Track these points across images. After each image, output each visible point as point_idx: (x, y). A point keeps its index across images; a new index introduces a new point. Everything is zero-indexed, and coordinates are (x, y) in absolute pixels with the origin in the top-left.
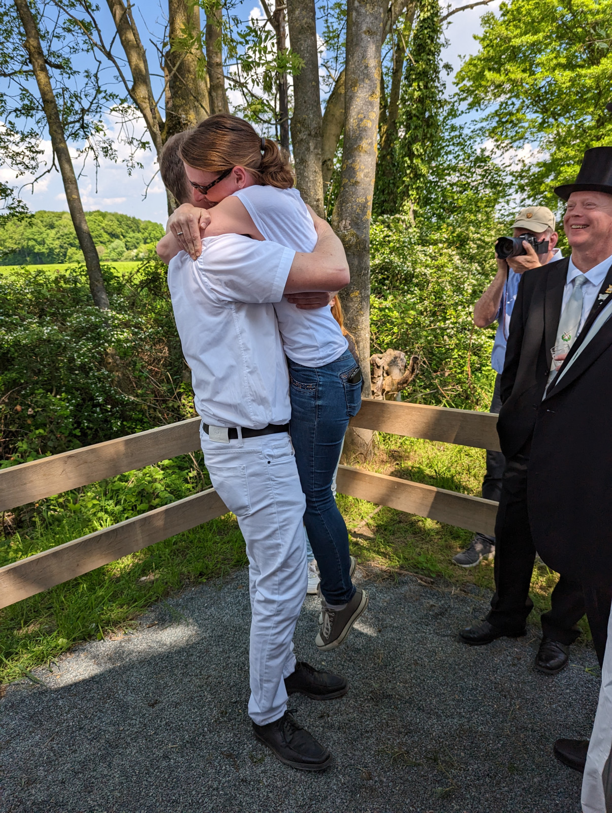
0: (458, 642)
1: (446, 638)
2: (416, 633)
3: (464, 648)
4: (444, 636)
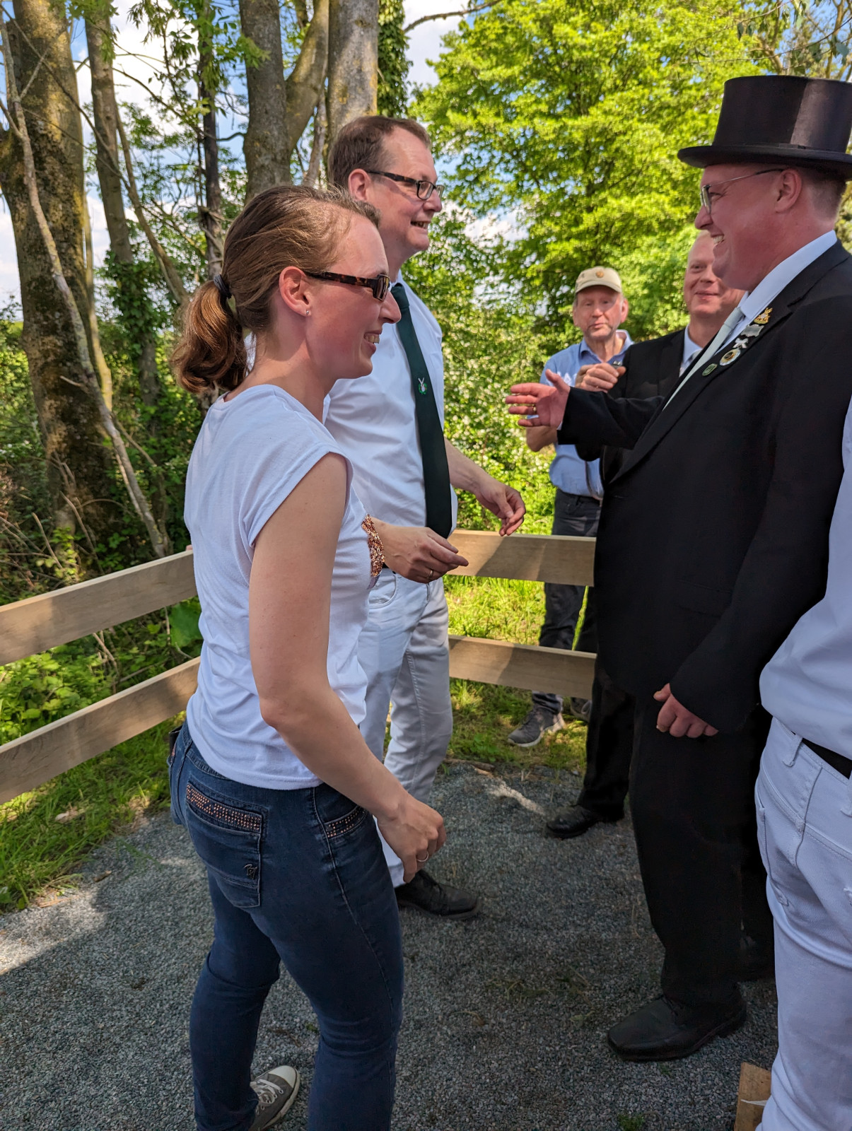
0: (546, 838)
1: (529, 835)
2: (490, 834)
3: (554, 843)
4: (526, 833)
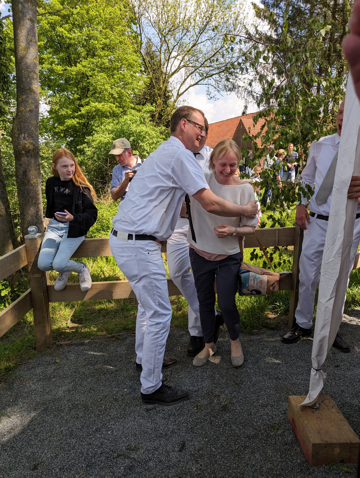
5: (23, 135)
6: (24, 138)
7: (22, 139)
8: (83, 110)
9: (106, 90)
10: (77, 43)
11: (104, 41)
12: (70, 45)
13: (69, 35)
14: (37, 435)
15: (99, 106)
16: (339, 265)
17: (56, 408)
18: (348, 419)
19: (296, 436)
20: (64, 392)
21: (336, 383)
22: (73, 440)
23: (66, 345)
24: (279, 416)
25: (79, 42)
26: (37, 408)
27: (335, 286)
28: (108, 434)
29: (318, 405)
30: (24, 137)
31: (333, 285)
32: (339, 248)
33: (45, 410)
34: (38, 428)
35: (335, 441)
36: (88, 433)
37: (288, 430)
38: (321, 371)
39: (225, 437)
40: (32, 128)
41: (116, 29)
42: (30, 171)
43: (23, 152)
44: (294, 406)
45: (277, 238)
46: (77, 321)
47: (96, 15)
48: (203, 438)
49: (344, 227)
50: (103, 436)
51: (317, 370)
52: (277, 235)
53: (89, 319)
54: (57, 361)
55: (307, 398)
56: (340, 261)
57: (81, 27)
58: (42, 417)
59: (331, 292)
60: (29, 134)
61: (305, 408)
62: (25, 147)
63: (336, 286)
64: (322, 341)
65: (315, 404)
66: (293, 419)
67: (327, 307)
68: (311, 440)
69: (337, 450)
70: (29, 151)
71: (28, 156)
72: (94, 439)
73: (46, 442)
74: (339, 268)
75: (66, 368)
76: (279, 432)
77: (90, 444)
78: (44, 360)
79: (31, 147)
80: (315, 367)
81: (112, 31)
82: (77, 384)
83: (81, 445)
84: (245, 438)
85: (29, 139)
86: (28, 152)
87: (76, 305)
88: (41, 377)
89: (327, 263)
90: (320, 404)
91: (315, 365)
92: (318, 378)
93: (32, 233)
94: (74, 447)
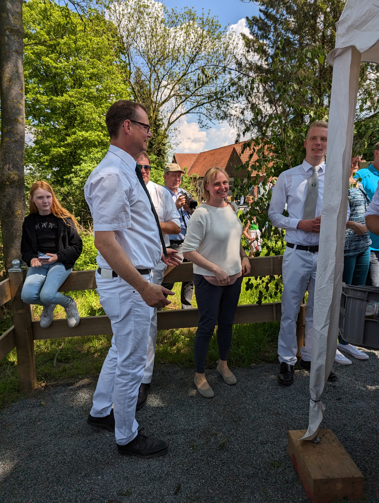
5: (8, 166)
6: (9, 169)
7: (7, 170)
8: (69, 140)
9: (94, 119)
10: (63, 72)
11: (91, 70)
12: (56, 74)
13: (54, 65)
14: (21, 484)
15: (86, 134)
16: (332, 291)
17: (41, 453)
18: (350, 453)
19: (297, 474)
20: (50, 436)
21: (338, 417)
22: (60, 487)
23: (52, 386)
24: (279, 453)
25: (66, 71)
26: (21, 453)
27: (328, 312)
28: (98, 479)
29: (318, 439)
30: (9, 167)
31: (327, 312)
32: (332, 274)
33: (30, 456)
34: (22, 475)
35: (336, 476)
36: (77, 478)
37: (288, 467)
38: (320, 402)
39: (224, 477)
40: (17, 159)
41: (104, 59)
42: (14, 202)
43: (8, 183)
44: (294, 441)
45: (272, 267)
46: (65, 360)
47: (83, 45)
48: (199, 480)
49: (336, 253)
50: (92, 481)
51: (315, 402)
52: (272, 263)
53: (77, 358)
54: (42, 403)
55: (307, 432)
56: (333, 288)
57: (67, 56)
58: (27, 463)
59: (325, 319)
60: (14, 165)
61: (306, 442)
62: (9, 178)
63: (330, 313)
64: (319, 370)
65: (315, 438)
66: (294, 455)
67: (322, 335)
68: (312, 475)
69: (339, 486)
70: (14, 182)
71: (12, 187)
72: (83, 485)
73: (31, 491)
74: (332, 295)
75: (52, 410)
76: (280, 470)
77: (79, 491)
78: (28, 402)
79: (16, 178)
80: (314, 398)
81: (99, 60)
82: (64, 427)
83: (69, 492)
84: (244, 477)
85: (14, 169)
86: (12, 182)
87: (63, 343)
88: (25, 421)
89: (320, 290)
90: (320, 438)
91: (313, 396)
92: (317, 410)
93: (17, 267)
94: (61, 494)
